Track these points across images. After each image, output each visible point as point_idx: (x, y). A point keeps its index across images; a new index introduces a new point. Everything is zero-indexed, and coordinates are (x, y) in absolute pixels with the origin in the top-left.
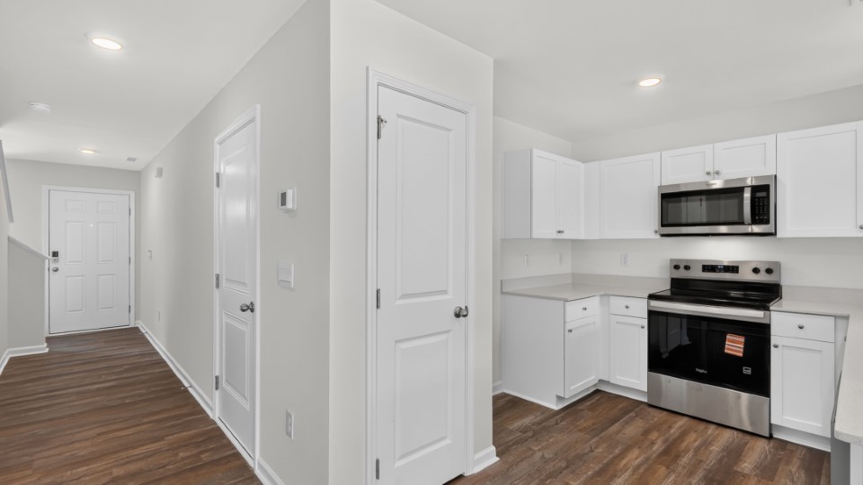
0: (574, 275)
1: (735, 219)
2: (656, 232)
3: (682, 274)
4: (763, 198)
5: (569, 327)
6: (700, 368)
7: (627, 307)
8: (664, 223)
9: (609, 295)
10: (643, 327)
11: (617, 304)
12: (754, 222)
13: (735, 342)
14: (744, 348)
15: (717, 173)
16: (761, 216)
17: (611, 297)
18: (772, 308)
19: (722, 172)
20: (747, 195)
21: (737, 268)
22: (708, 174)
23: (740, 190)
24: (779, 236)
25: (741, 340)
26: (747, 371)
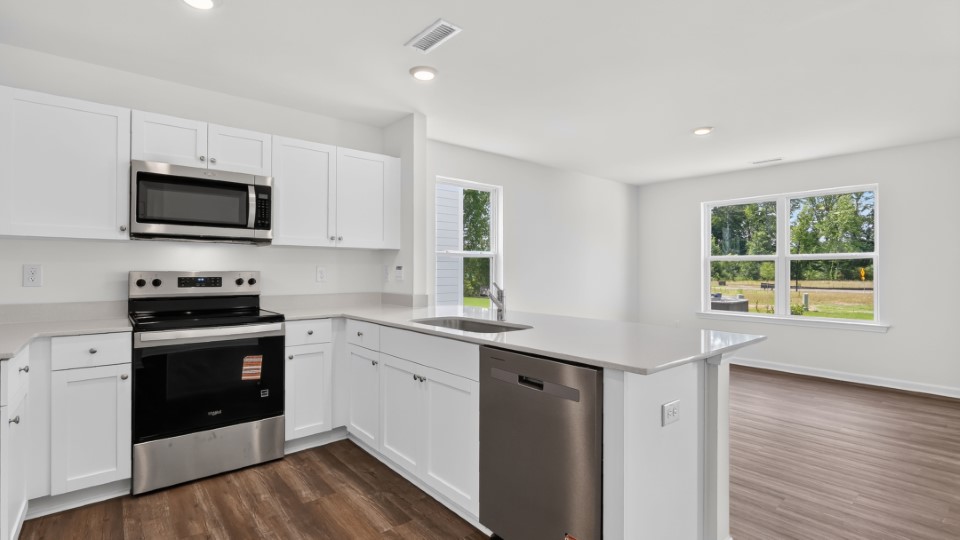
1: (236, 221)
2: (125, 229)
3: (148, 292)
4: (266, 201)
5: (8, 415)
6: (215, 410)
7: (93, 352)
8: (141, 217)
9: (48, 339)
10: (124, 379)
11: (68, 351)
12: (257, 226)
13: (252, 364)
14: (263, 369)
15: (213, 161)
16: (264, 221)
17: (54, 340)
18: (286, 318)
19: (218, 161)
20: (252, 196)
21: (220, 279)
22: (202, 159)
23: (244, 188)
24: (273, 243)
25: (259, 359)
26: (265, 394)
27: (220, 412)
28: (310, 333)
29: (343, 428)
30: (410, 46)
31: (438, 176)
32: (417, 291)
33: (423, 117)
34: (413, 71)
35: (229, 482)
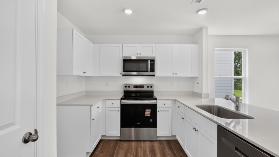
0: (86, 92)
1: (145, 70)
2: (121, 74)
3: (128, 89)
4: (153, 64)
5: (92, 118)
6: (138, 123)
7: (113, 104)
8: (124, 71)
9: (105, 100)
10: (119, 111)
11: (109, 103)
12: (151, 71)
13: (148, 112)
14: (151, 113)
15: (140, 54)
16: (153, 69)
17: (106, 100)
18: (158, 99)
19: (142, 54)
20: (149, 63)
21: (143, 86)
22: (137, 54)
23: (147, 60)
24: (156, 76)
25: (150, 110)
26: (151, 121)
27: (140, 124)
28: (165, 104)
29: (175, 136)
30: (194, 2)
31: (215, 49)
32: (204, 92)
33: (207, 28)
34: (198, 12)
35: (141, 144)
